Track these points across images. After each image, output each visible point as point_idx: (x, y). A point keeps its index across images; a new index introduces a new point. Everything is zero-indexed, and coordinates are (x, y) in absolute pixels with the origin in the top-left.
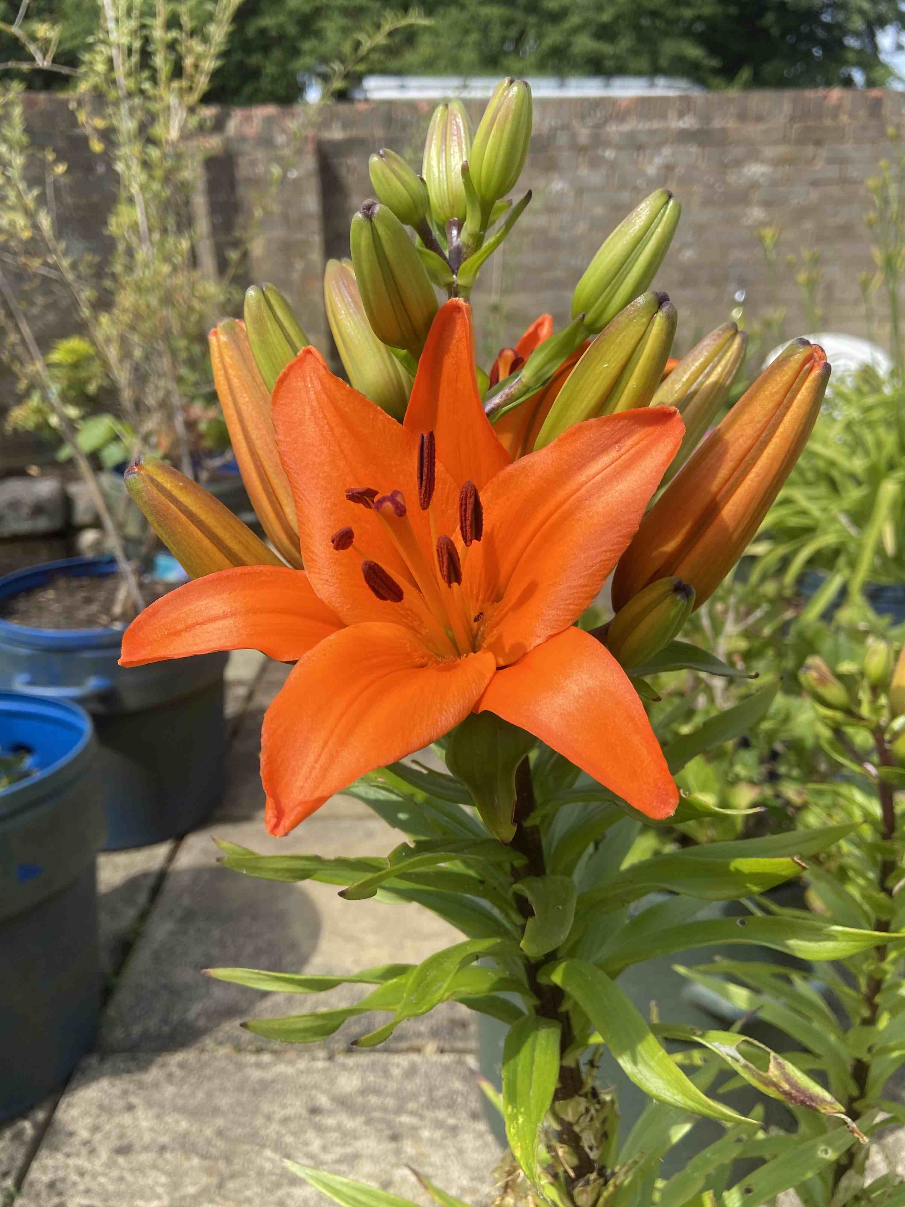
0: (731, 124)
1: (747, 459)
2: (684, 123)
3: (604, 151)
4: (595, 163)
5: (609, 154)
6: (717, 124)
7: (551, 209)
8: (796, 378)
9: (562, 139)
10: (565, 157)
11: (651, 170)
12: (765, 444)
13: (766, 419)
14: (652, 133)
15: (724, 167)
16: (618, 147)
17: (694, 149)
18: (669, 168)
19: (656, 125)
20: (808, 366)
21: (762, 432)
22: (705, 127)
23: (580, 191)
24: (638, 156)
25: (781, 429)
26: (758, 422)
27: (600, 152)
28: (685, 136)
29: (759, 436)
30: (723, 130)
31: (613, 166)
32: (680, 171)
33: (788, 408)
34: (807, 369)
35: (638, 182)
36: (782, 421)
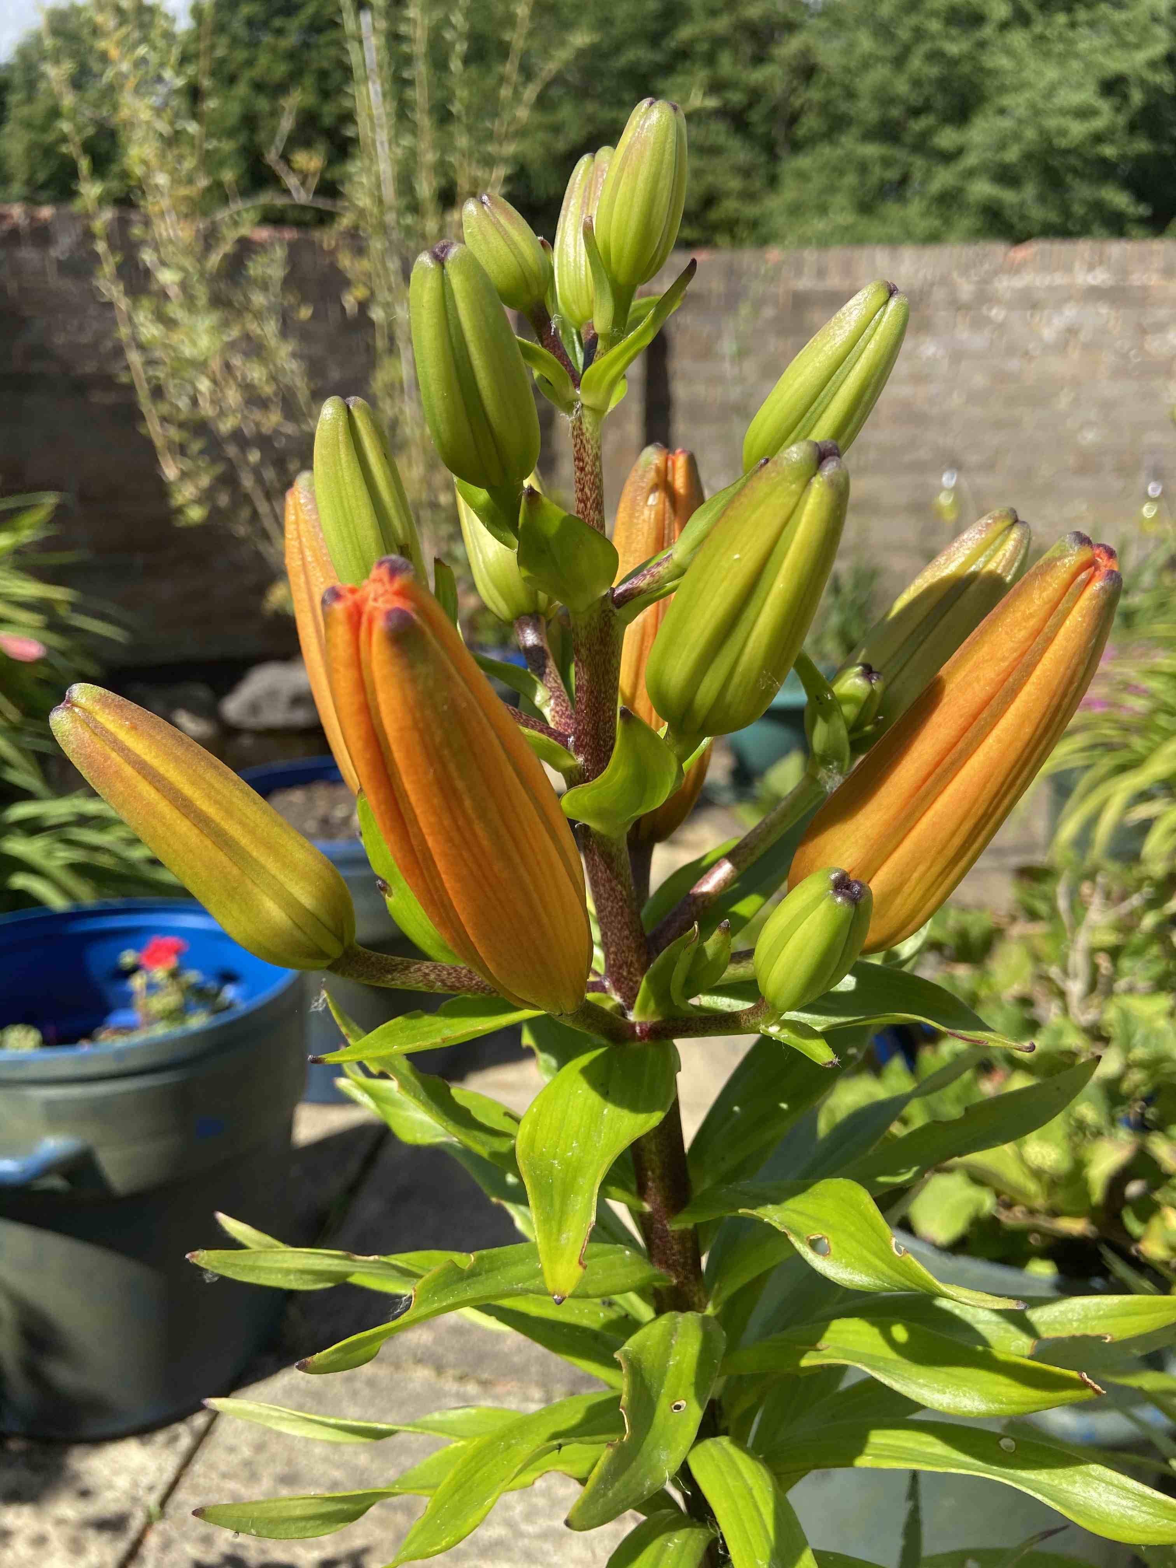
0: (1154, 280)
1: (984, 715)
2: (1094, 278)
3: (990, 309)
4: (979, 323)
5: (997, 313)
6: (1137, 279)
7: (918, 378)
8: (1064, 594)
9: (939, 295)
10: (941, 316)
11: (1048, 334)
12: (1013, 693)
13: (1015, 655)
14: (1051, 289)
15: (1142, 331)
16: (1010, 306)
17: (1104, 310)
18: (1072, 331)
19: (1059, 279)
20: (1083, 576)
21: (1009, 675)
22: (1121, 283)
23: (957, 356)
24: (1032, 316)
25: (1038, 671)
26: (1003, 659)
27: (984, 310)
28: (1095, 294)
29: (1004, 680)
30: (1144, 288)
31: (1001, 327)
32: (1083, 337)
33: (1050, 640)
34: (1083, 581)
35: (1031, 346)
36: (1040, 660)
